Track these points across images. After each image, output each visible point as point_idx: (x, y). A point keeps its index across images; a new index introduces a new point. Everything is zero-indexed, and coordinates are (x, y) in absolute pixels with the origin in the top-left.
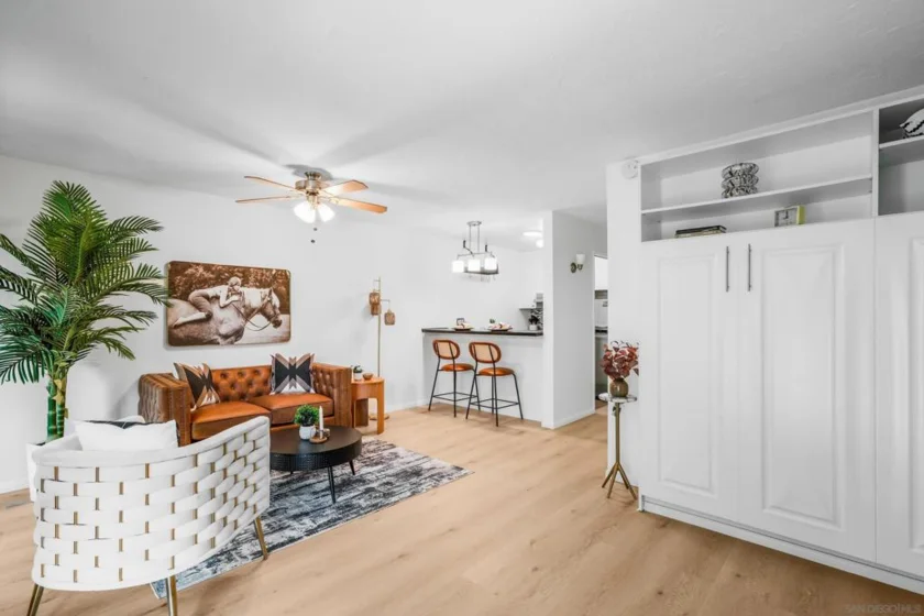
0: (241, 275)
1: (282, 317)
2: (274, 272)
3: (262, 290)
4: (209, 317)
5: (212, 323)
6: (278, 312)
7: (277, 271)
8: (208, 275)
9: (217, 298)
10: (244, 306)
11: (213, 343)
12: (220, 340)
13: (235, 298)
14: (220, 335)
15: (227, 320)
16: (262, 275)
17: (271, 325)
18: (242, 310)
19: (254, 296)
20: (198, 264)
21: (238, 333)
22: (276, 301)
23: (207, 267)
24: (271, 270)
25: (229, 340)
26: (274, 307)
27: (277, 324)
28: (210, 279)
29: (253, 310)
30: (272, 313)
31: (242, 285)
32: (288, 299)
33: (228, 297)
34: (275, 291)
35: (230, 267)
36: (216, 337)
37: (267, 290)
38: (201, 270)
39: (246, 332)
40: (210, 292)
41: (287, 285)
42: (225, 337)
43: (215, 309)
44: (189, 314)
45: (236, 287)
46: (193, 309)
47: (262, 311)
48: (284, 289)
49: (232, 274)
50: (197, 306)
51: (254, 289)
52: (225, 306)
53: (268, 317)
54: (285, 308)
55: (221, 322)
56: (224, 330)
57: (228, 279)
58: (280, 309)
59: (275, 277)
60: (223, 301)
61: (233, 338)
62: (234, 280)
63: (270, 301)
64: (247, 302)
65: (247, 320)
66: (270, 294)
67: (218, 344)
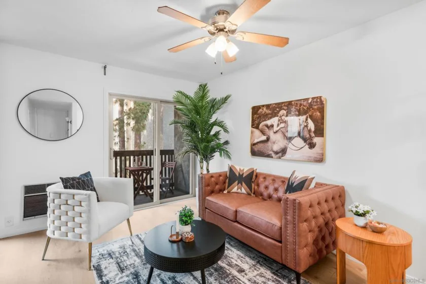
0: (285, 108)
1: (316, 140)
2: (310, 101)
3: (300, 117)
4: (268, 139)
5: (269, 144)
6: (313, 135)
7: (313, 98)
8: (268, 112)
9: (272, 126)
11: (269, 156)
12: (273, 155)
13: (282, 125)
14: (273, 152)
15: (277, 142)
16: (301, 105)
17: (307, 146)
18: (286, 134)
19: (295, 123)
20: (263, 106)
21: (283, 151)
22: (311, 125)
23: (268, 106)
24: (307, 99)
25: (278, 155)
26: (310, 131)
27: (312, 146)
28: (269, 114)
30: (308, 136)
31: (287, 116)
32: (323, 124)
33: (278, 125)
34: (311, 117)
35: (279, 104)
36: (271, 152)
37: (304, 118)
38: (265, 109)
39: (288, 150)
40: (269, 122)
41: (322, 110)
42: (276, 153)
43: (271, 134)
44: (259, 137)
45: (283, 118)
46: (261, 134)
48: (319, 114)
49: (281, 109)
50: (263, 133)
51: (294, 117)
52: (277, 131)
53: (305, 140)
54: (320, 132)
55: (274, 143)
56: (276, 148)
57: (279, 112)
58: (315, 132)
59: (311, 105)
60: (275, 129)
61: (280, 154)
62: (283, 112)
63: (306, 126)
65: (290, 142)
66: (307, 120)
67: (272, 157)
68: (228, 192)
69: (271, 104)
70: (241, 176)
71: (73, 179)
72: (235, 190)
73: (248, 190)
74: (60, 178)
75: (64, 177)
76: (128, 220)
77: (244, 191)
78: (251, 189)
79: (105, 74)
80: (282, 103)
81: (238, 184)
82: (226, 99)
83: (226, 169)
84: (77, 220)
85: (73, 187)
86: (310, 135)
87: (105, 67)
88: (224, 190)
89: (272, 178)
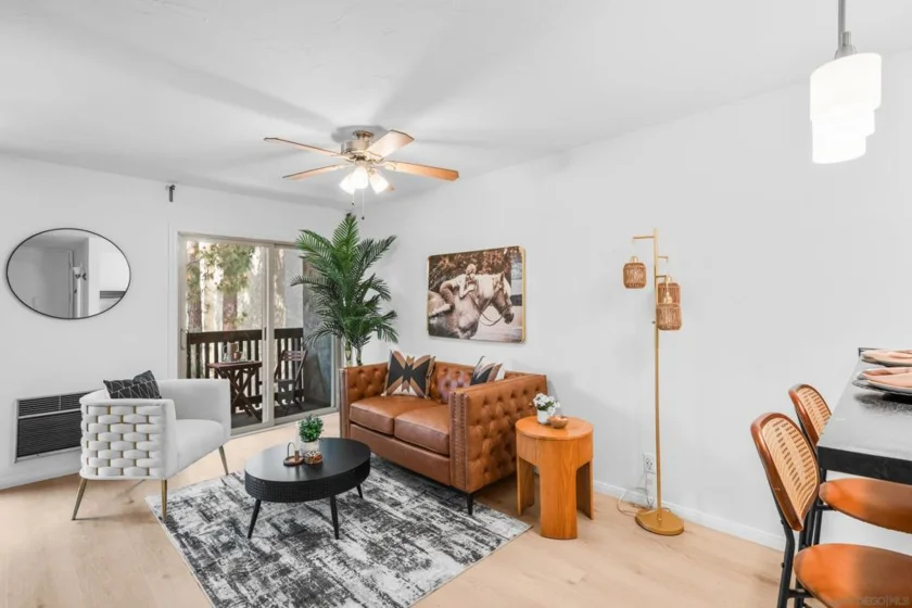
0: (475, 261)
1: (514, 310)
2: (505, 253)
3: (494, 276)
4: (453, 308)
5: (454, 316)
6: (510, 302)
7: (509, 249)
8: (452, 265)
9: (458, 288)
10: (478, 297)
11: (453, 335)
12: (460, 334)
13: (471, 287)
14: (460, 328)
15: (465, 312)
16: (494, 256)
17: (503, 319)
18: (477, 301)
19: (487, 283)
20: (445, 256)
21: (473, 327)
22: (508, 288)
23: (451, 257)
24: (501, 250)
25: (466, 334)
26: (506, 296)
27: (509, 318)
28: (453, 269)
29: (486, 300)
30: (504, 304)
31: (477, 273)
33: (466, 287)
35: (467, 254)
36: (457, 330)
37: (498, 276)
38: (447, 261)
39: (481, 328)
40: (453, 282)
42: (464, 330)
43: (456, 300)
44: (440, 306)
45: (472, 275)
46: (442, 300)
47: (494, 301)
48: (516, 272)
49: (469, 262)
50: (445, 298)
51: (487, 276)
52: (464, 297)
53: (500, 310)
54: (518, 298)
55: (461, 314)
56: (463, 322)
57: (466, 266)
59: (506, 258)
60: (462, 292)
61: (469, 332)
62: (472, 267)
63: (502, 289)
64: (480, 293)
65: (481, 313)
66: (502, 280)
67: (458, 337)
68: (389, 394)
69: (455, 254)
70: (408, 368)
71: (126, 383)
72: (399, 390)
73: (419, 389)
74: (105, 382)
75: (110, 379)
76: (222, 450)
77: (412, 391)
78: (423, 389)
79: (171, 200)
80: (471, 253)
81: (404, 380)
82: (387, 243)
83: (387, 359)
84: (142, 446)
85: (126, 395)
86: (507, 304)
87: (172, 188)
88: (382, 392)
89: (455, 370)
